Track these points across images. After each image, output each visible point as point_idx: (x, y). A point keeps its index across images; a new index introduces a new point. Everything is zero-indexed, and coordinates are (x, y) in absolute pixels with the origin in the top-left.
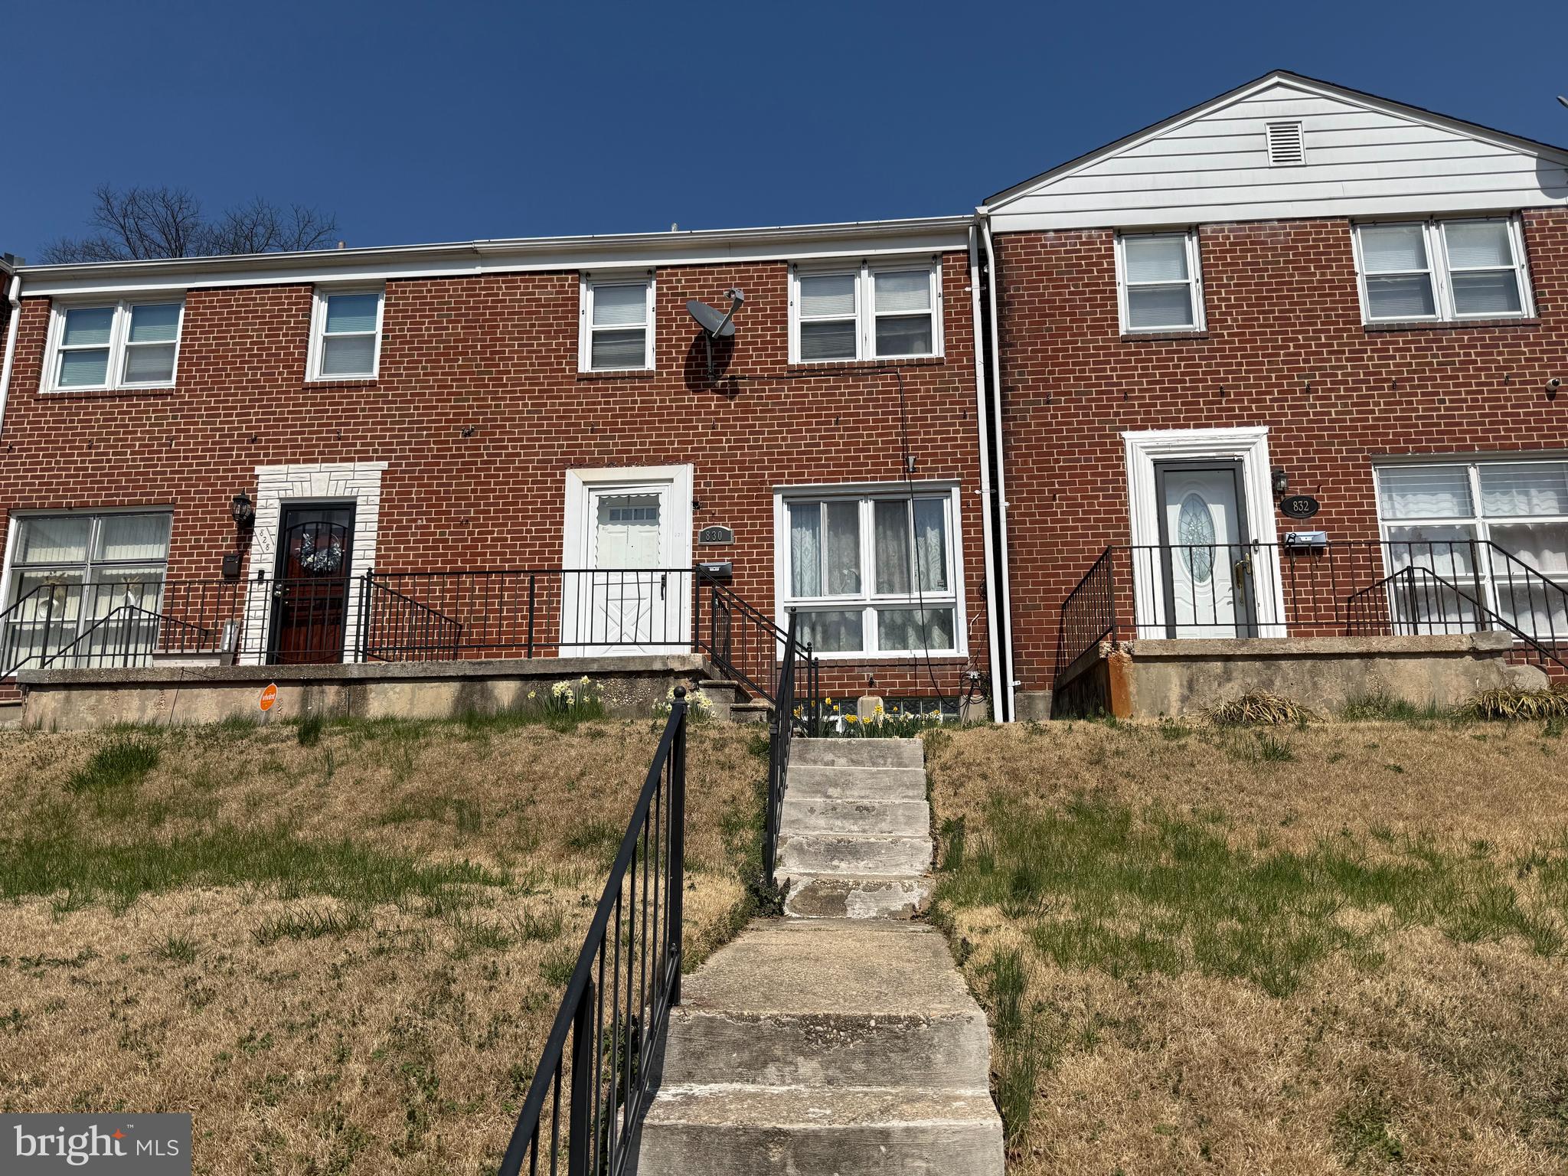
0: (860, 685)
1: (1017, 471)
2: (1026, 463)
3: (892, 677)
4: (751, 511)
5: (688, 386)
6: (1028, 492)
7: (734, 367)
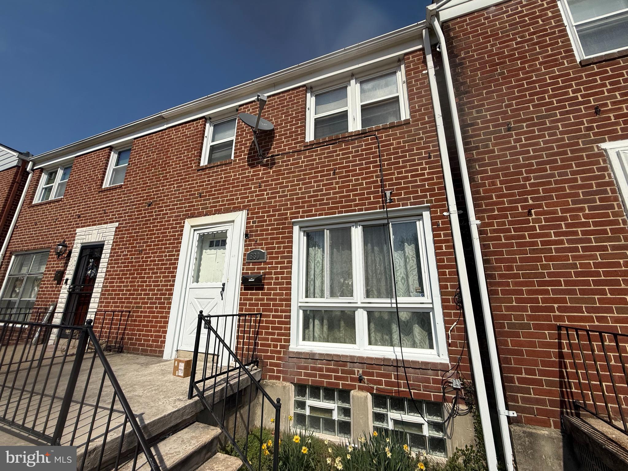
0: (352, 380)
1: (485, 191)
2: (494, 184)
3: (379, 375)
4: (278, 238)
5: (249, 165)
6: (499, 210)
7: (274, 150)
